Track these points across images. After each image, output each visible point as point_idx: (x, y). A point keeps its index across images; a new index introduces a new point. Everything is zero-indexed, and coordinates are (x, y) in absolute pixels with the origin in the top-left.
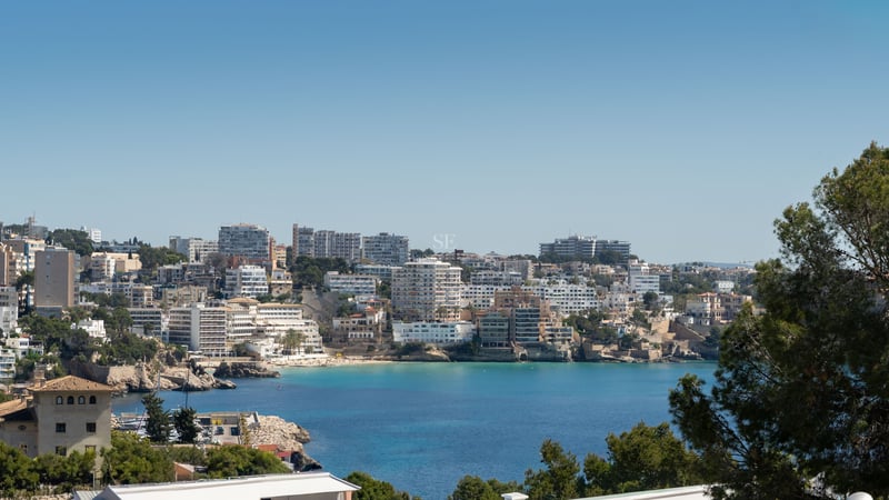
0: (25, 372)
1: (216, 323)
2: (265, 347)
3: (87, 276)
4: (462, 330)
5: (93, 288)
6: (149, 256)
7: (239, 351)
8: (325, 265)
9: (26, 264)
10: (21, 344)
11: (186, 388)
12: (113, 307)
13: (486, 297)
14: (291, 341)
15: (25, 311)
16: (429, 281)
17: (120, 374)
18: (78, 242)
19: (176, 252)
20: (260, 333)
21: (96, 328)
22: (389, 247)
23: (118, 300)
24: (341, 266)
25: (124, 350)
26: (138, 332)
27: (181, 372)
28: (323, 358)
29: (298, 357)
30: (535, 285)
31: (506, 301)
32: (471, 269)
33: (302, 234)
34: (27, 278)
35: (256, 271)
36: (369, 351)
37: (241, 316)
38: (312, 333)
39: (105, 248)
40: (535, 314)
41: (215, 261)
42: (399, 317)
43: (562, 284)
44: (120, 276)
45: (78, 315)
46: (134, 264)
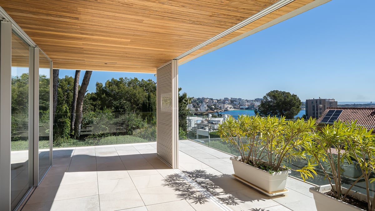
0: (207, 111)
1: (224, 106)
2: (228, 108)
3: (212, 102)
4: (247, 107)
5: (213, 103)
6: (218, 101)
7: (226, 109)
8: (234, 101)
9: (207, 101)
10: (207, 108)
11: (221, 112)
12: (215, 105)
13: (249, 104)
14: (231, 108)
15: (207, 105)
16: (244, 102)
17: (215, 111)
18: (212, 99)
19: (220, 100)
20: (228, 107)
21: (213, 107)
22: (240, 99)
23: (215, 104)
24: (235, 101)
25: (216, 109)
26: (217, 107)
27: (221, 110)
28: (234, 109)
29: (231, 109)
30: (254, 103)
31: (251, 104)
32: (247, 101)
33: (231, 98)
34: (207, 102)
35: (227, 102)
36: (238, 109)
37: (226, 106)
38: (233, 107)
39: (214, 100)
40: (254, 105)
41: (224, 101)
42: (241, 105)
43: (257, 103)
44: (215, 102)
45: (212, 106)
46: (217, 101)
